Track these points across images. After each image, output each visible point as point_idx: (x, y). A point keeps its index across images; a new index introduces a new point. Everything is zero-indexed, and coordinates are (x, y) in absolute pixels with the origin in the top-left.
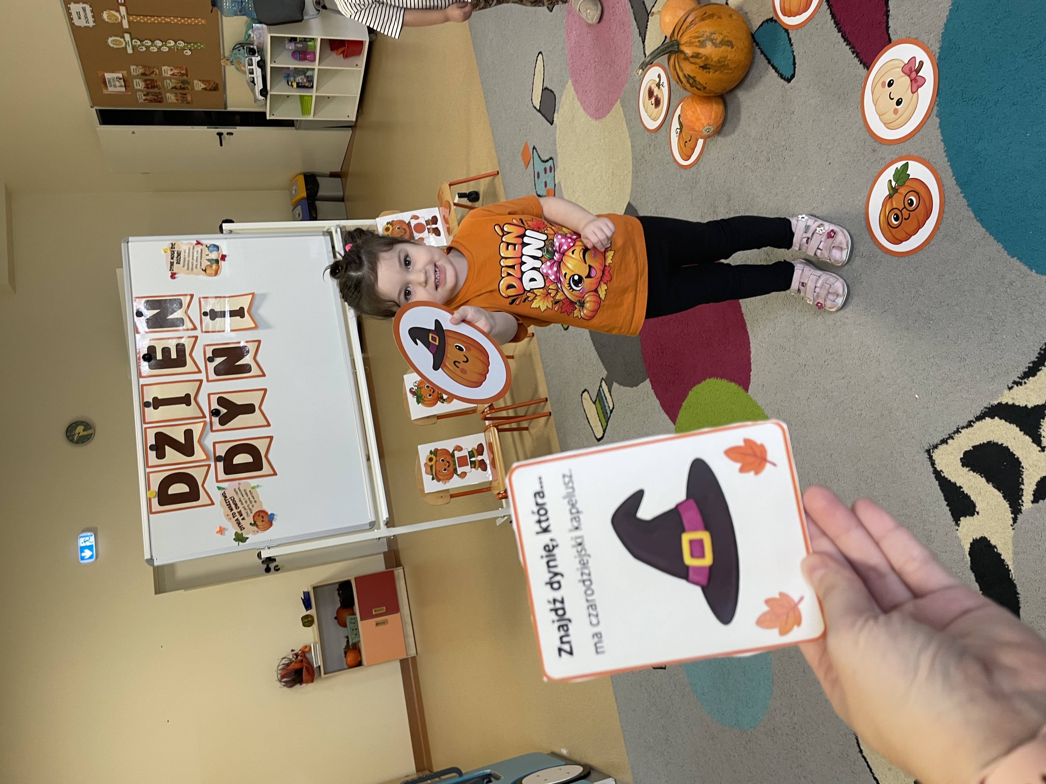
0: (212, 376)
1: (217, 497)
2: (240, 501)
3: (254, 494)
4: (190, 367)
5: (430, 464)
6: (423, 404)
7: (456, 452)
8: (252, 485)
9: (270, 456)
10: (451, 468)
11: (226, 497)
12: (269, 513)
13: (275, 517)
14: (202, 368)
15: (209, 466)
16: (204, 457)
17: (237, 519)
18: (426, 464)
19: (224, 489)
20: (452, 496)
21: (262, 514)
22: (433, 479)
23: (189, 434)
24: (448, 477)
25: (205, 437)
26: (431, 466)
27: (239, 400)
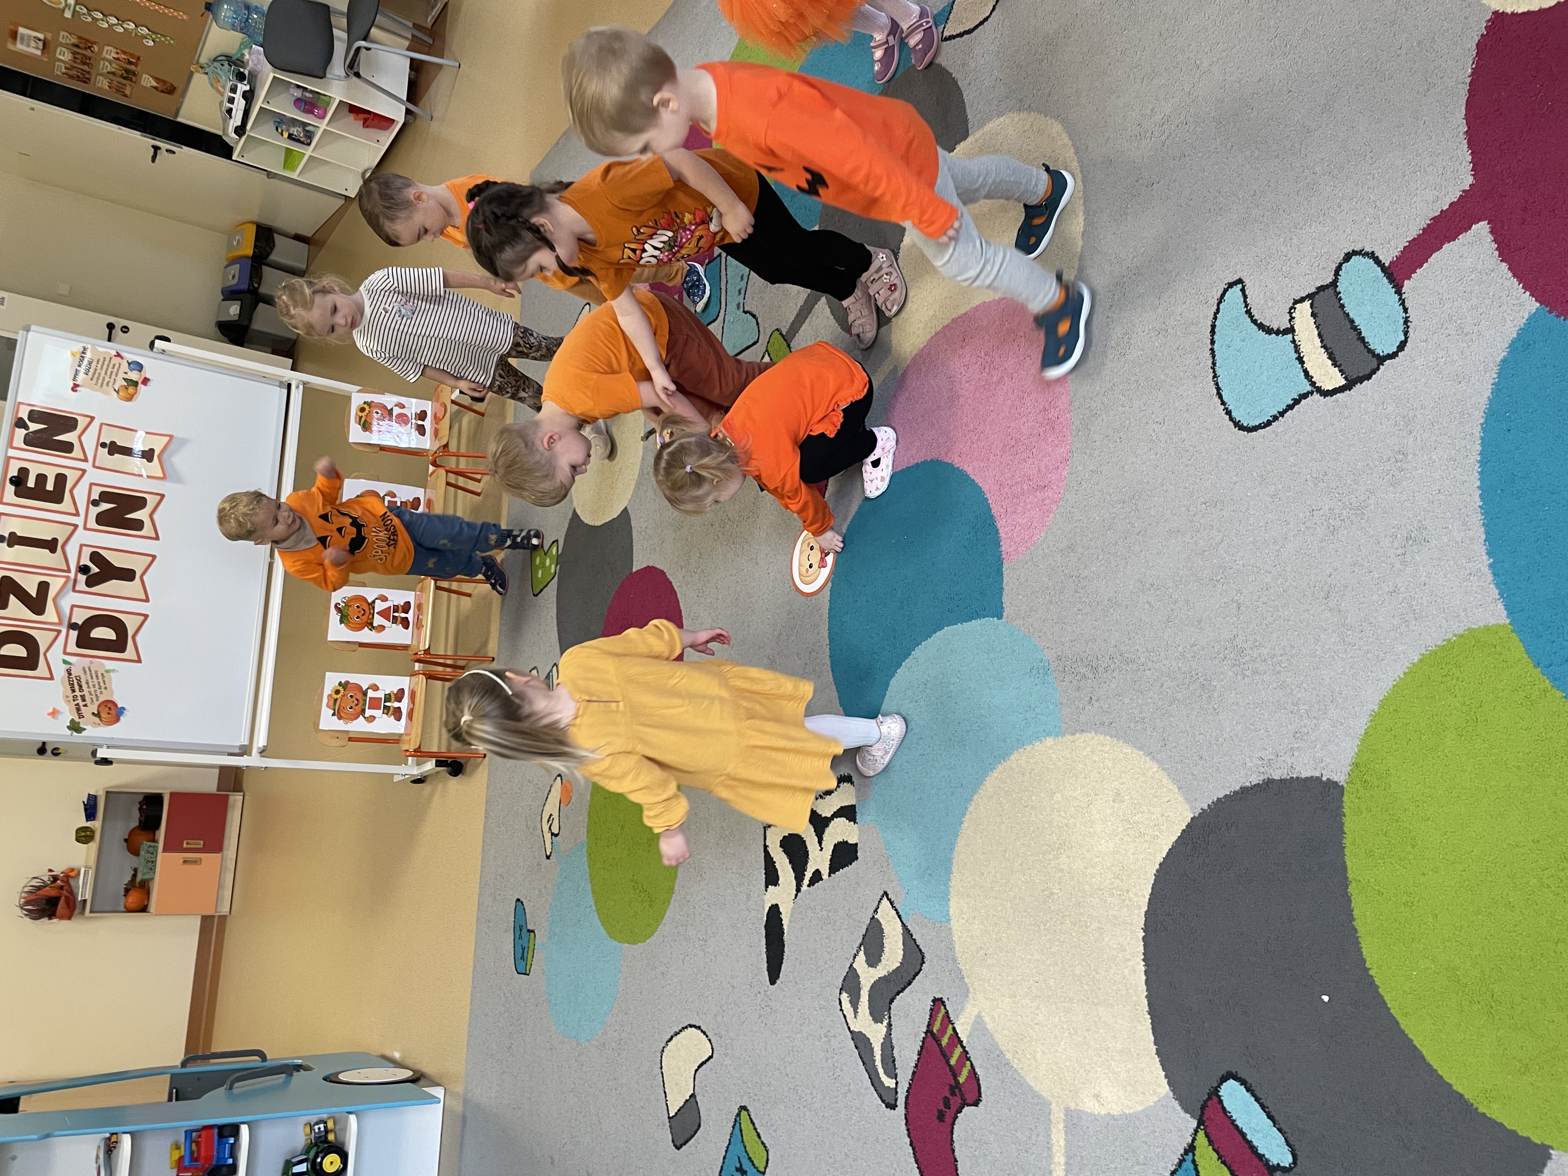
0: (92, 523)
1: (60, 671)
2: (87, 683)
3: (106, 679)
4: (66, 504)
5: (336, 696)
6: (347, 625)
7: (369, 691)
8: (107, 668)
9: (138, 638)
10: (359, 708)
11: (70, 674)
12: (119, 706)
13: (125, 712)
14: (82, 512)
15: (59, 632)
16: (56, 620)
17: (77, 704)
18: (330, 696)
19: (70, 664)
20: (350, 739)
21: (109, 705)
22: (334, 715)
23: (43, 587)
24: (352, 717)
25: (64, 596)
26: (336, 700)
27: (117, 561)
